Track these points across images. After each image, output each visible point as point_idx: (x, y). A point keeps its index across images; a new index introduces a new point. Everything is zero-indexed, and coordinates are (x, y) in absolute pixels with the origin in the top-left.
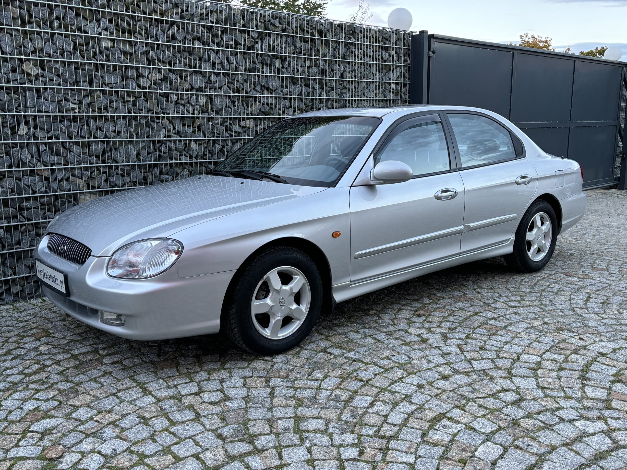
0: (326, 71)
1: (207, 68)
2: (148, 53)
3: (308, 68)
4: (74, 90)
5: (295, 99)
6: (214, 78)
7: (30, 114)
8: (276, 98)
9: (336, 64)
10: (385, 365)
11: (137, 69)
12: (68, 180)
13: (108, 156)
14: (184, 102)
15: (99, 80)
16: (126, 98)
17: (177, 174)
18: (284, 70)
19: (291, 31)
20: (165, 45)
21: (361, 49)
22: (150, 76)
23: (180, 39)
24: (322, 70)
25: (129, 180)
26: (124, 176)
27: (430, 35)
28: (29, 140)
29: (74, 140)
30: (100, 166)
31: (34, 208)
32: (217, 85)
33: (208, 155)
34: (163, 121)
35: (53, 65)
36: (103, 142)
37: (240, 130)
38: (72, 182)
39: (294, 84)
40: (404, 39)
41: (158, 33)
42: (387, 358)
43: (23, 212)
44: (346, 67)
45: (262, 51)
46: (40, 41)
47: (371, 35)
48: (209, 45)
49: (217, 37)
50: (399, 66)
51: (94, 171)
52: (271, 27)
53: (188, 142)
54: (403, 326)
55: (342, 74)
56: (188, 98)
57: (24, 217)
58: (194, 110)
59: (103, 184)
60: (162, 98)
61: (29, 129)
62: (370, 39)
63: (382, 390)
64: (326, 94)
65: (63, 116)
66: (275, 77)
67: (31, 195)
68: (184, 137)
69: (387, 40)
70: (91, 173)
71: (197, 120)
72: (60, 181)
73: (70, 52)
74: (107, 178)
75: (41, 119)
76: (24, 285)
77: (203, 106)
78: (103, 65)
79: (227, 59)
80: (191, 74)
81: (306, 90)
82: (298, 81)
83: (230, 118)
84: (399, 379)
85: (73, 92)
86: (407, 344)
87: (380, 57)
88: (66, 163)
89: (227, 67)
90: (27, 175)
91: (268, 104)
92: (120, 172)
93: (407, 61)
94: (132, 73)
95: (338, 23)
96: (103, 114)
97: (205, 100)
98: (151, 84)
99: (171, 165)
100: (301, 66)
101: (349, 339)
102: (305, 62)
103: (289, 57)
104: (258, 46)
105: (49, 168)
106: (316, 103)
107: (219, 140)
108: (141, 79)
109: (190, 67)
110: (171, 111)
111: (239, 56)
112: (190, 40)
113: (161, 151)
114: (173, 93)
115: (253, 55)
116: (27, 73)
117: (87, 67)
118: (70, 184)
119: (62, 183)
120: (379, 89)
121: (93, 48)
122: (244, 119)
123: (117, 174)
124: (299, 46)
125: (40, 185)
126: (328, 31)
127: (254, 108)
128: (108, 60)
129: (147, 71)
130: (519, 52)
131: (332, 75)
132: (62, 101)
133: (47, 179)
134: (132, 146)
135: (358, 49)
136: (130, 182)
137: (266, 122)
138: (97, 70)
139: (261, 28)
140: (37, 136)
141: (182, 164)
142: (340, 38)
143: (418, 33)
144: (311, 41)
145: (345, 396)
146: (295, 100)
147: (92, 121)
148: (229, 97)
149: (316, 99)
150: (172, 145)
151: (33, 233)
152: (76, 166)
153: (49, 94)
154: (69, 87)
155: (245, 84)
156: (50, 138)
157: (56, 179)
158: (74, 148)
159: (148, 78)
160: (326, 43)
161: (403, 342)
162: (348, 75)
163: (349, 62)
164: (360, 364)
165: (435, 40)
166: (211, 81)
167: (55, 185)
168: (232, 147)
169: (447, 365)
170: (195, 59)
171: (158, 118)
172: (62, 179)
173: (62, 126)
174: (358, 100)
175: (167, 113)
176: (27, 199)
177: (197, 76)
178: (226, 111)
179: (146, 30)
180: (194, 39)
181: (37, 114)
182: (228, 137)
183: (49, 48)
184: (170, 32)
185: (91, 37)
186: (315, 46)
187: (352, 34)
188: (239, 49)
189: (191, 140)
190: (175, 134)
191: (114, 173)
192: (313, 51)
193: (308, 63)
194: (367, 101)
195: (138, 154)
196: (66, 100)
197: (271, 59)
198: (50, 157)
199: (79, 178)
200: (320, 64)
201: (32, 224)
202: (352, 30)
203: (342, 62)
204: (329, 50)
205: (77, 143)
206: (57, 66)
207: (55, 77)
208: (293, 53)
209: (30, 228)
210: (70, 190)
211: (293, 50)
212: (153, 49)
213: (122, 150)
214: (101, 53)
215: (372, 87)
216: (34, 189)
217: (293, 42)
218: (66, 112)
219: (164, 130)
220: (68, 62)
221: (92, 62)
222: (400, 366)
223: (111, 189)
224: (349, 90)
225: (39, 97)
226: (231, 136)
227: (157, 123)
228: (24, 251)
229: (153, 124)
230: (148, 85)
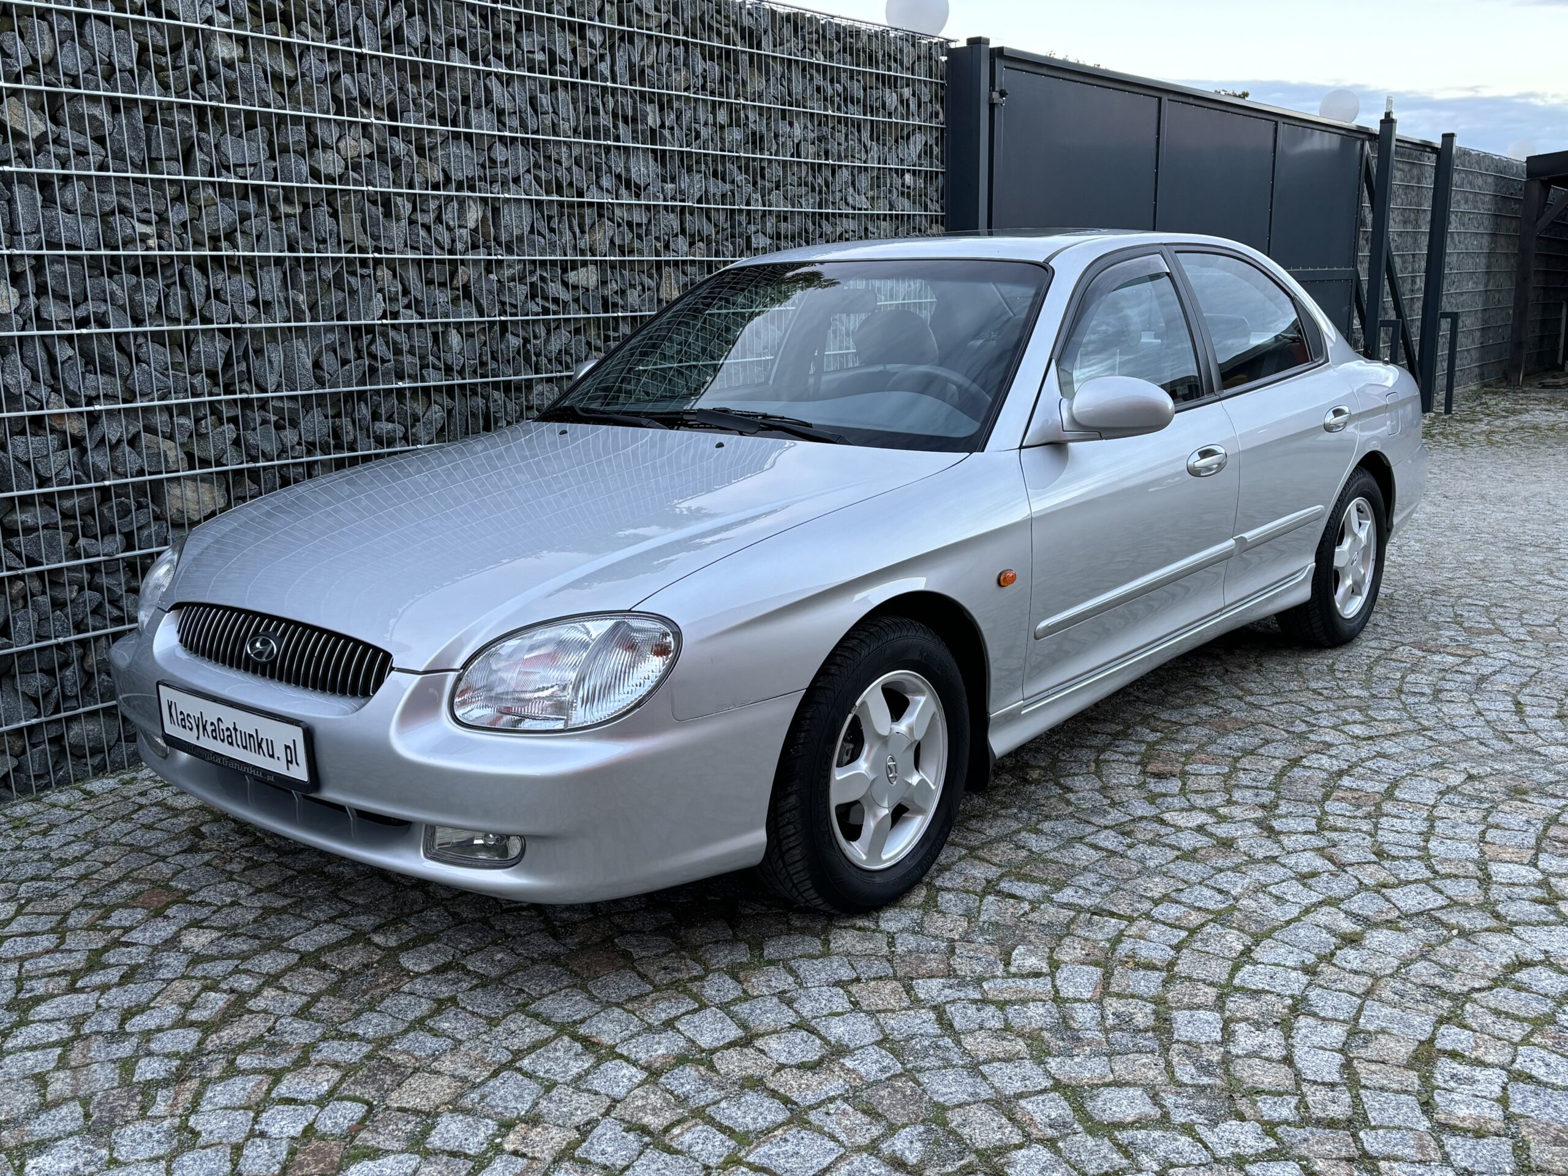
0: (762, 138)
1: (483, 125)
2: (336, 77)
3: (722, 127)
4: (143, 182)
5: (692, 211)
6: (500, 153)
7: (25, 252)
8: (648, 207)
9: (784, 118)
10: (1178, 919)
11: (310, 123)
12: (133, 441)
13: (240, 373)
14: (429, 218)
15: (209, 155)
16: (283, 208)
17: (416, 419)
18: (666, 133)
19: (681, 31)
20: (378, 57)
21: (839, 82)
22: (342, 145)
23: (417, 41)
24: (754, 133)
25: (296, 439)
26: (284, 428)
27: (992, 50)
28: (23, 329)
29: (148, 329)
30: (220, 402)
31: (44, 527)
32: (510, 171)
33: (491, 365)
34: (379, 273)
35: (86, 108)
36: (225, 332)
37: (565, 295)
38: (148, 448)
39: (690, 170)
40: (931, 59)
41: (359, 22)
42: (1165, 898)
43: (14, 541)
44: (806, 127)
45: (614, 81)
46: (47, 37)
47: (860, 45)
48: (486, 62)
49: (508, 40)
50: (920, 127)
51: (205, 417)
52: (635, 17)
53: (440, 329)
54: (1141, 809)
55: (798, 144)
56: (440, 207)
57: (19, 555)
58: (453, 241)
59: (230, 451)
60: (373, 208)
61: (23, 296)
62: (858, 56)
63: (1225, 991)
64: (763, 196)
65: (114, 260)
66: (645, 150)
67: (36, 491)
68: (431, 316)
69: (895, 61)
70: (197, 421)
71: (461, 269)
72: (113, 447)
73: (131, 72)
74: (238, 435)
75: (57, 267)
76: (24, 752)
77: (475, 230)
78: (218, 112)
79: (533, 102)
80: (445, 141)
81: (717, 188)
82: (698, 162)
83: (543, 263)
84: (1242, 954)
85: (143, 189)
86: (1190, 855)
87: (879, 104)
88: (127, 396)
89: (532, 123)
90: (23, 432)
91: (630, 224)
92: (273, 418)
93: (937, 116)
94: (296, 135)
95: (787, 10)
96: (223, 253)
97: (480, 214)
98: (347, 168)
99: (400, 392)
100: (706, 124)
101: (1030, 850)
102: (714, 113)
103: (679, 97)
104: (604, 67)
105: (84, 409)
106: (740, 224)
107: (517, 322)
108: (319, 152)
109: (443, 122)
110: (398, 243)
111: (561, 93)
112: (440, 47)
113: (373, 356)
114: (401, 195)
115: (594, 91)
116: (14, 130)
117: (177, 117)
118: (139, 454)
119: (118, 453)
120: (878, 187)
121: (192, 61)
122: (574, 266)
123: (264, 422)
124: (699, 70)
125: (58, 462)
126: (765, 32)
127: (598, 236)
128: (232, 98)
129: (335, 132)
130: (1171, 97)
131: (774, 147)
132: (113, 213)
133: (78, 441)
134: (297, 343)
135: (832, 81)
136: (299, 444)
137: (626, 273)
138: (203, 126)
139: (611, 18)
140: (46, 316)
141: (426, 390)
142: (791, 50)
143: (963, 43)
144: (728, 59)
145: (1143, 1015)
146: (692, 214)
147: (195, 274)
148: (539, 203)
149: (740, 211)
150: (402, 338)
151: (44, 600)
152: (156, 403)
153: (75, 193)
154: (129, 175)
155: (574, 168)
156: (83, 322)
157: (102, 440)
158: (151, 350)
159: (338, 152)
160: (759, 64)
161: (1176, 853)
162: (812, 149)
163: (812, 114)
164: (1113, 921)
165: (1004, 63)
166: (493, 161)
167: (99, 459)
168: (547, 341)
169: (1330, 904)
170: (454, 101)
171: (364, 263)
172: (119, 441)
173: (115, 287)
174: (834, 215)
175: (387, 251)
176: (26, 502)
177: (458, 147)
178: (532, 245)
179: (330, 13)
180: (450, 44)
181: (44, 252)
182: (537, 314)
183: (72, 59)
184: (391, 22)
185: (187, 29)
186: (737, 72)
187: (818, 42)
188: (562, 75)
189: (447, 325)
190: (408, 306)
191: (258, 421)
192: (732, 84)
193: (722, 117)
194: (854, 217)
195: (317, 365)
196: (124, 211)
197: (635, 103)
198: (84, 378)
199: (164, 437)
200: (747, 118)
201: (40, 574)
202: (817, 32)
203: (798, 113)
204: (768, 81)
205: (158, 337)
206: (97, 112)
207: (91, 146)
208: (687, 89)
209: (36, 585)
210: (141, 472)
211: (686, 80)
212: (348, 69)
213: (276, 354)
214: (212, 75)
215: (864, 181)
216: (42, 472)
217: (686, 59)
218: (125, 245)
219: (380, 296)
220: (124, 99)
221: (190, 101)
222: (1220, 918)
223: (251, 465)
224: (813, 190)
225: (49, 201)
226: (546, 311)
227: (362, 276)
228: (21, 654)
229: (352, 280)
230: (339, 170)
